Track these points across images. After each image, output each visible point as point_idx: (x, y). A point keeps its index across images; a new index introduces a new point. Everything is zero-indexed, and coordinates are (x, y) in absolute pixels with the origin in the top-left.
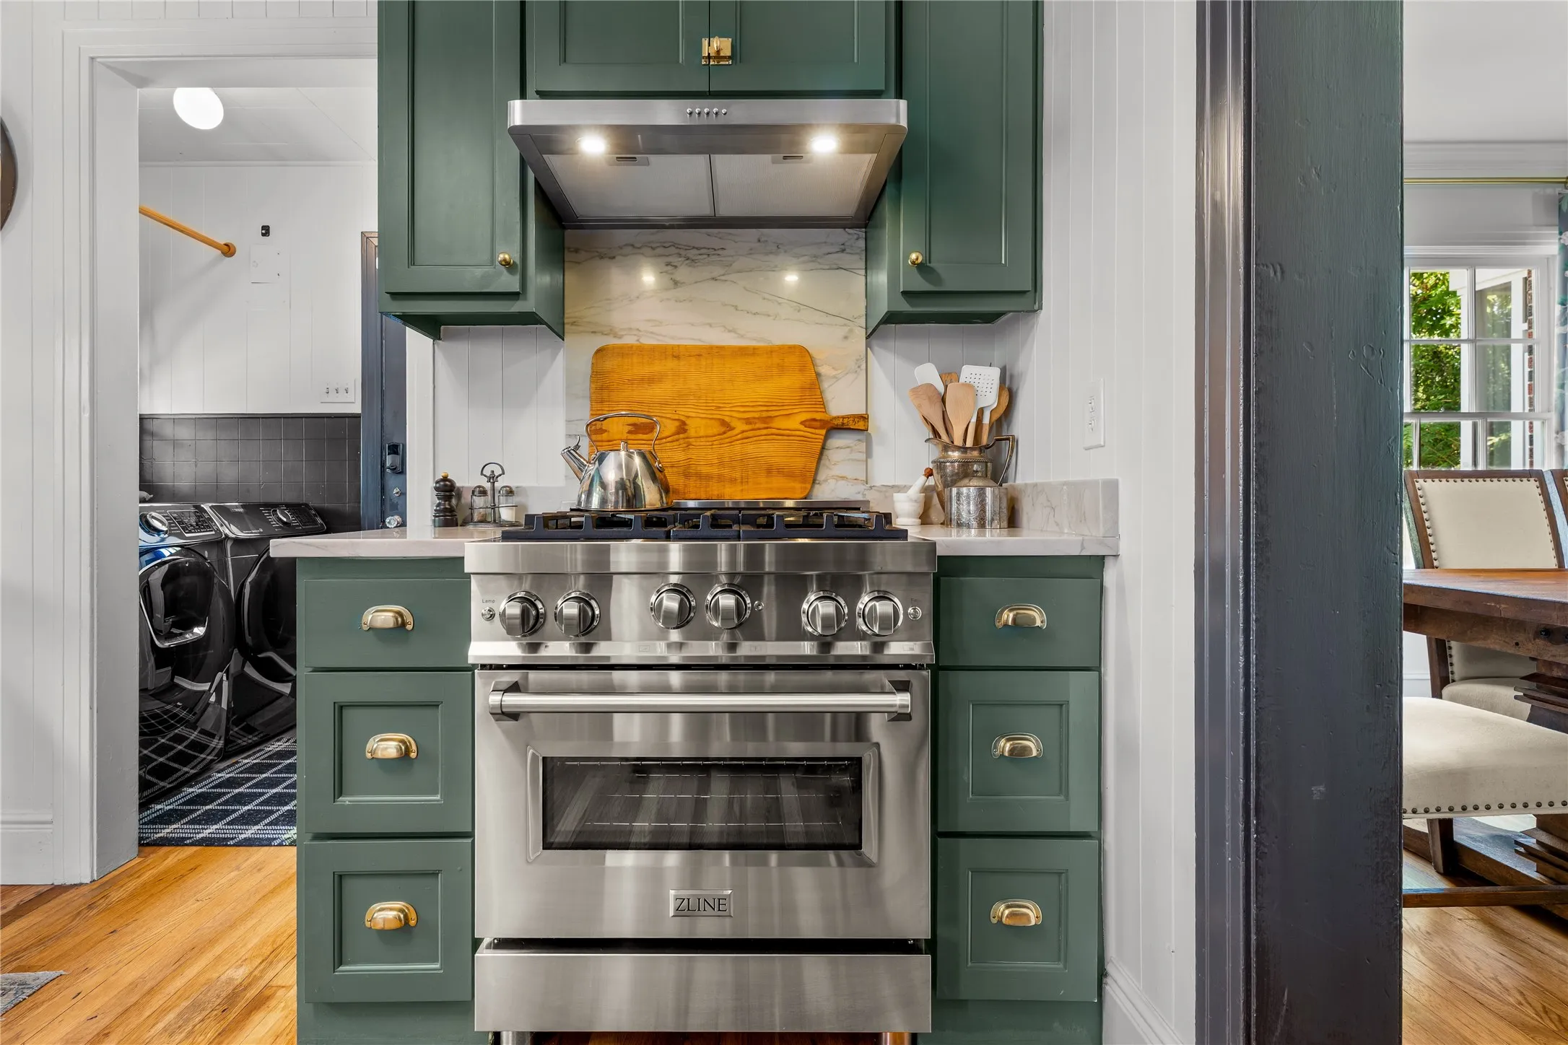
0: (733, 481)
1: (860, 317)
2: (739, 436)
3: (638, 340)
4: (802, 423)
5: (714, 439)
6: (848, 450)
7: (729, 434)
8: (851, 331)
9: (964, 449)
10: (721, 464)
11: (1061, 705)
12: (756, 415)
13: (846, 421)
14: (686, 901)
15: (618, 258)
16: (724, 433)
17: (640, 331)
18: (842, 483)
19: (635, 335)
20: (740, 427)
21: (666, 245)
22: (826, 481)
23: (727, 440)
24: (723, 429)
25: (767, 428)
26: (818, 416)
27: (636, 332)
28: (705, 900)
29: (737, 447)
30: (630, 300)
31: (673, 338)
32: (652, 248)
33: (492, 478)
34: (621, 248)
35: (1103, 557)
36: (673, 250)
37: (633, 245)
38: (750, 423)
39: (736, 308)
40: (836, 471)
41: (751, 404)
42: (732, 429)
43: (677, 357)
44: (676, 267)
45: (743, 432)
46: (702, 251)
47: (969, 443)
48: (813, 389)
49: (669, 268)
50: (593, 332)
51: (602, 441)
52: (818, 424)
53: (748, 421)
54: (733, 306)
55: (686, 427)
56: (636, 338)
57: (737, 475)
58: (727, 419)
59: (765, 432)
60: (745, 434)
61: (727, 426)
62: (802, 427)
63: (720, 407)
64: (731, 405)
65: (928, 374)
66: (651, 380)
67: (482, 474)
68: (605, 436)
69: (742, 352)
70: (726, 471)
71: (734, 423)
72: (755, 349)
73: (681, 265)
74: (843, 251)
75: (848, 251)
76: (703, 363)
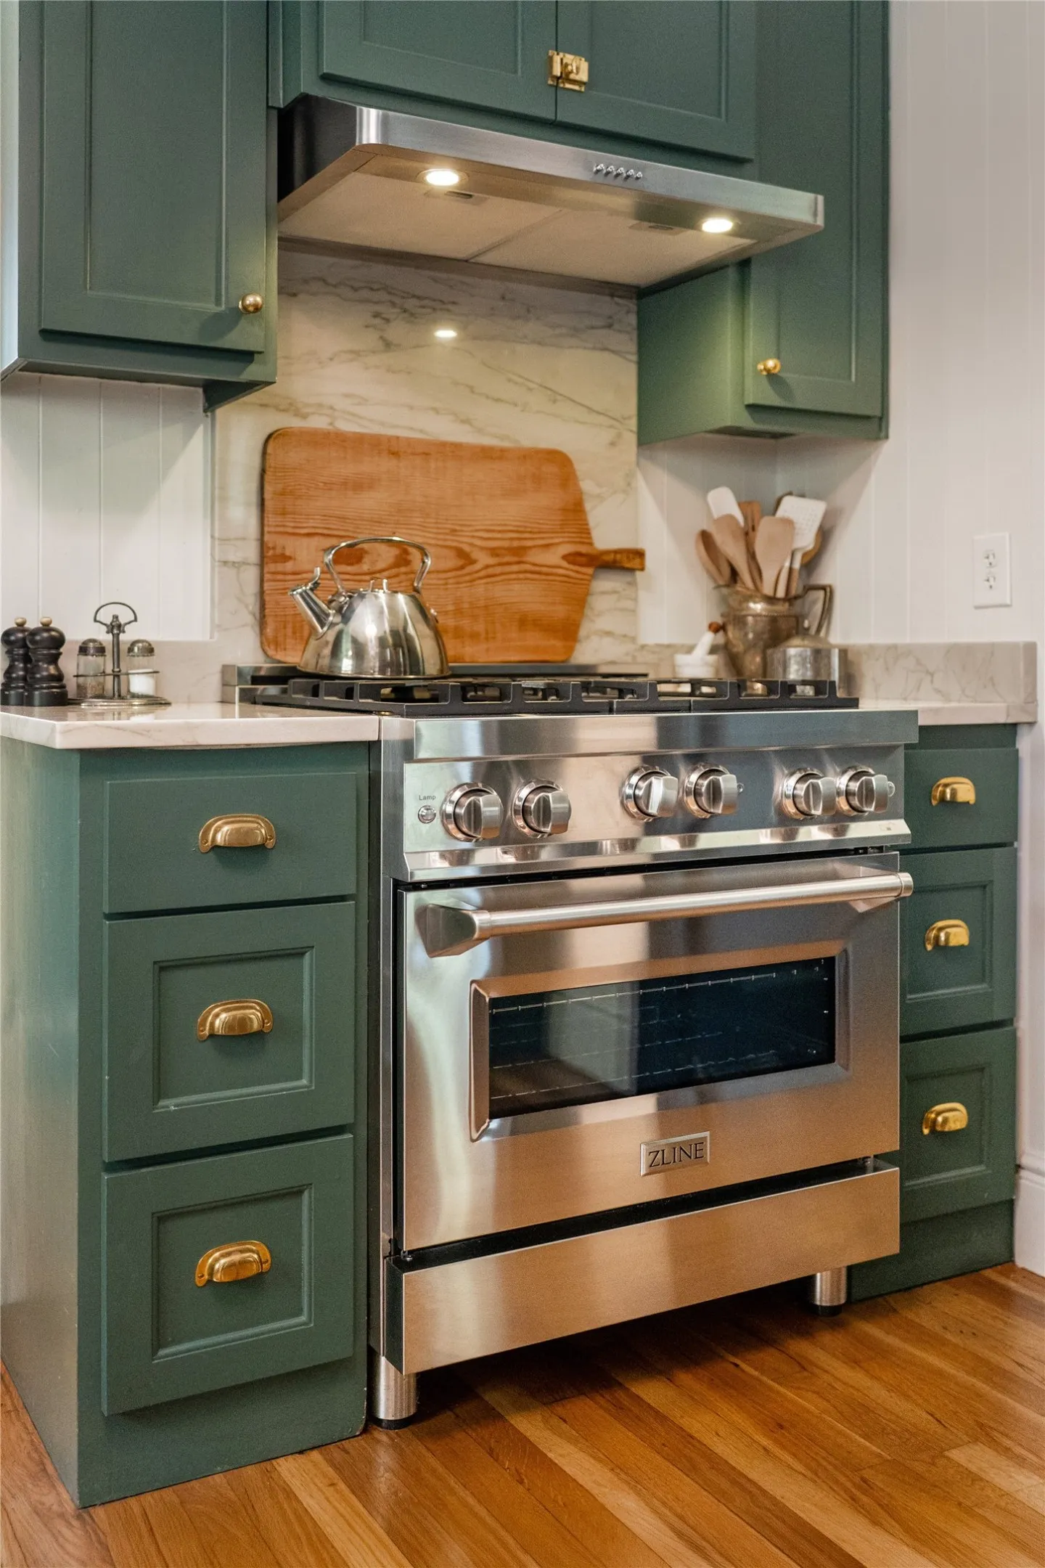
0: (474, 636)
1: (629, 418)
2: (482, 574)
3: (331, 424)
4: (565, 557)
5: (450, 575)
6: (615, 597)
7: (469, 569)
8: (619, 435)
9: (771, 600)
10: (459, 612)
11: (984, 887)
12: (506, 544)
13: (618, 557)
14: (660, 1153)
15: (301, 297)
16: (462, 568)
17: (335, 410)
18: (607, 640)
19: (327, 415)
20: (483, 559)
21: (376, 286)
22: (588, 637)
23: (467, 578)
24: (460, 562)
25: (519, 563)
26: (583, 549)
27: (330, 412)
28: (681, 1149)
29: (480, 589)
30: (320, 363)
31: (382, 424)
32: (352, 287)
33: (116, 627)
34: (306, 281)
35: (1015, 725)
36: (383, 296)
37: (324, 281)
38: (497, 555)
39: (472, 389)
40: (603, 623)
41: (500, 528)
42: (473, 562)
43: (395, 454)
44: (388, 321)
45: (487, 567)
46: (426, 302)
47: (781, 593)
48: (574, 513)
49: (377, 321)
50: (262, 405)
51: (285, 574)
52: (583, 560)
53: (494, 552)
54: (467, 386)
55: (410, 558)
56: (328, 420)
57: (480, 627)
58: (466, 548)
59: (515, 568)
60: (490, 571)
61: (465, 558)
62: (565, 564)
63: (455, 531)
64: (470, 528)
65: (724, 502)
66: (358, 485)
67: (95, 620)
68: (289, 566)
69: (487, 454)
70: (465, 623)
71: (476, 554)
72: (503, 450)
73: (395, 319)
74: (610, 326)
75: (616, 326)
76: (433, 465)
